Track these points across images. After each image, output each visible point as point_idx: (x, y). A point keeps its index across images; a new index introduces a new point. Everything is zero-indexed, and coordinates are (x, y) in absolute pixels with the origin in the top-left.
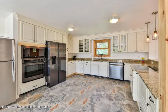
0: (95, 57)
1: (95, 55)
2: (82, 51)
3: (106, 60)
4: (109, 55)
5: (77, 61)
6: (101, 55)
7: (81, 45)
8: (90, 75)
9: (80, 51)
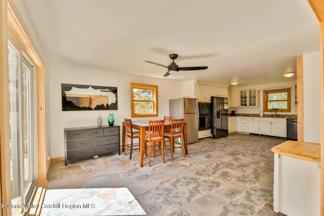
0: (266, 113)
1: (266, 109)
2: (245, 105)
3: (283, 116)
4: (289, 110)
5: (238, 118)
6: (276, 110)
7: (243, 98)
8: (258, 135)
9: (242, 105)
